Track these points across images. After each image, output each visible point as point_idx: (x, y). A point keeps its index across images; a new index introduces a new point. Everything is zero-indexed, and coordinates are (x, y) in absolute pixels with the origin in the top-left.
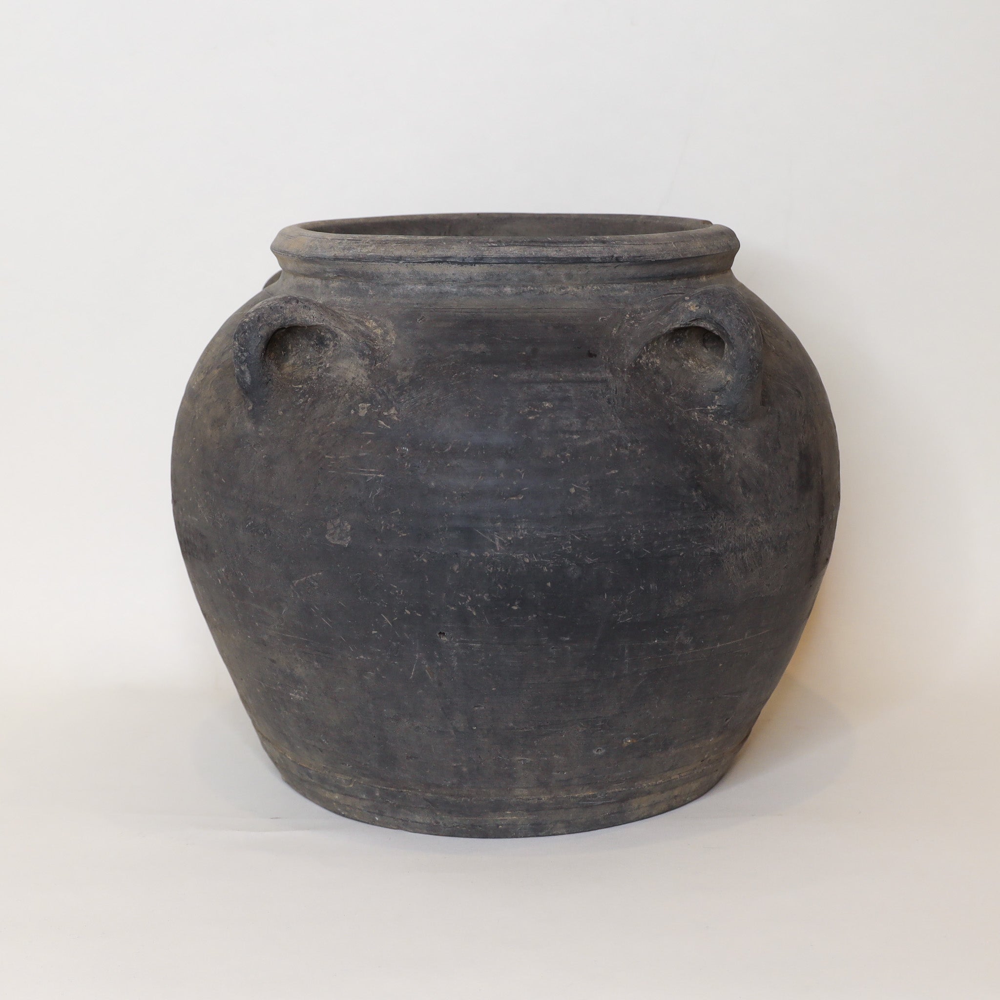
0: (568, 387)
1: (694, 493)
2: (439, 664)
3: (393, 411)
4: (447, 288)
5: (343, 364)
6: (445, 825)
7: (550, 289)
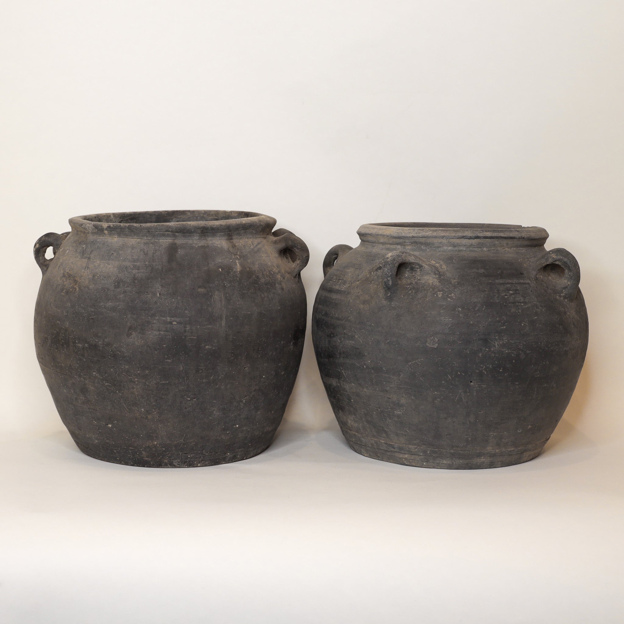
0: (517, 286)
1: (561, 327)
2: (469, 394)
3: (453, 295)
4: (461, 248)
5: (426, 277)
6: (456, 464)
7: (500, 249)
